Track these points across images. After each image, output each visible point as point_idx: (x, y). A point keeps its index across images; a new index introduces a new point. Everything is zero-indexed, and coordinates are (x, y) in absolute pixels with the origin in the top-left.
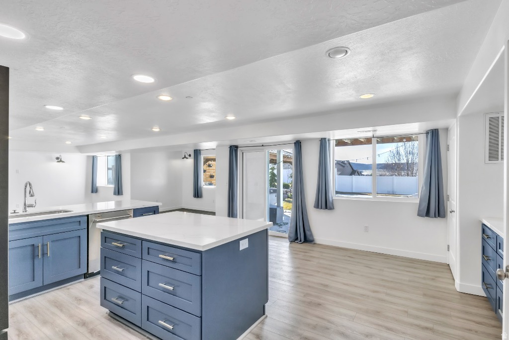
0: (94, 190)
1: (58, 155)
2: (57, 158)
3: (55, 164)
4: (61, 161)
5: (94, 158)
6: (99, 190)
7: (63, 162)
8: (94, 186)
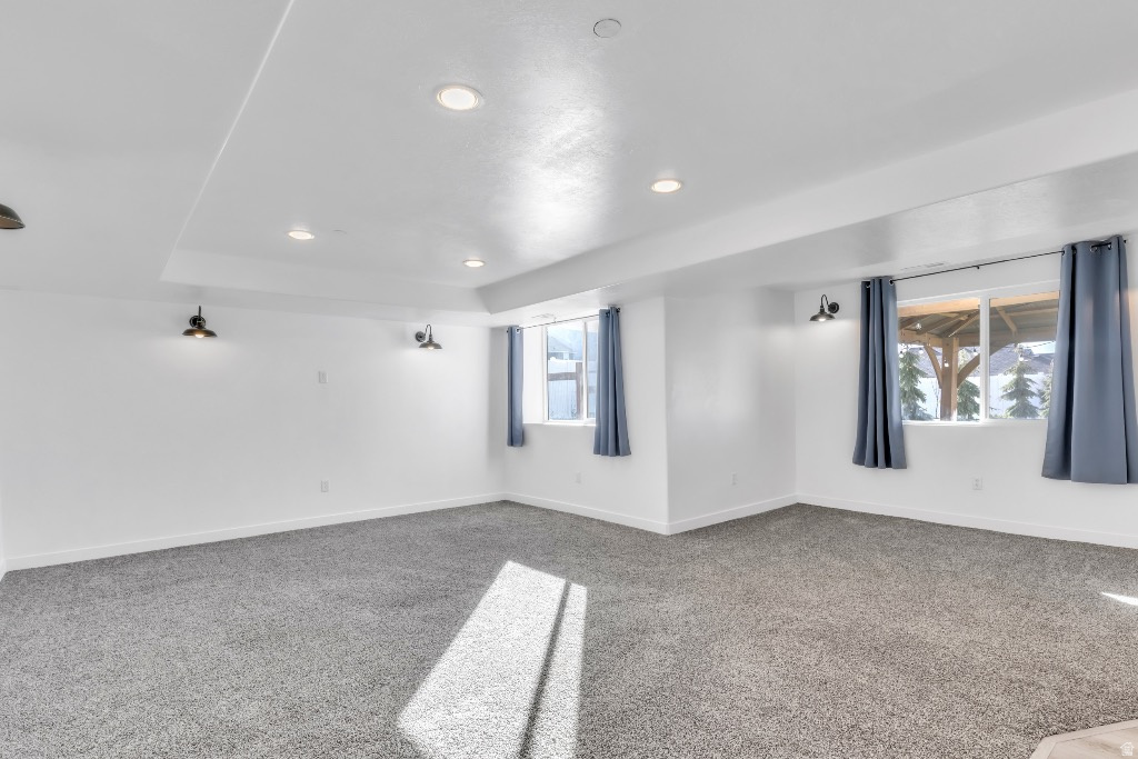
0: (516, 437)
1: (421, 328)
2: (419, 337)
3: (417, 355)
4: (431, 343)
5: (512, 332)
6: (532, 436)
7: (437, 346)
8: (517, 425)
